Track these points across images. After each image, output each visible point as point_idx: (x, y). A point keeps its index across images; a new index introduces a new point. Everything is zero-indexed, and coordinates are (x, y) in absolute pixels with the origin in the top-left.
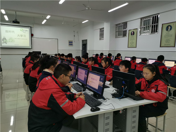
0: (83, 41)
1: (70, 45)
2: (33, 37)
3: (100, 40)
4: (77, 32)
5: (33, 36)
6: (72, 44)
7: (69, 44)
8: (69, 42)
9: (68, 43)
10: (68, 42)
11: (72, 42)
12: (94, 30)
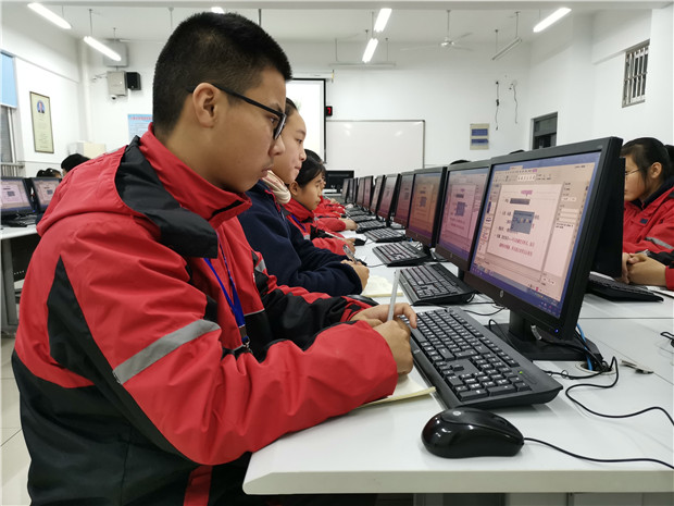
0: (537, 122)
1: (476, 145)
2: (332, 118)
3: (624, 105)
4: (513, 87)
5: (331, 114)
6: (485, 141)
7: (473, 141)
8: (474, 132)
9: (468, 137)
10: (469, 132)
11: (485, 132)
12: (596, 64)
